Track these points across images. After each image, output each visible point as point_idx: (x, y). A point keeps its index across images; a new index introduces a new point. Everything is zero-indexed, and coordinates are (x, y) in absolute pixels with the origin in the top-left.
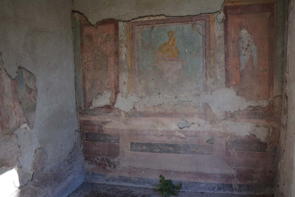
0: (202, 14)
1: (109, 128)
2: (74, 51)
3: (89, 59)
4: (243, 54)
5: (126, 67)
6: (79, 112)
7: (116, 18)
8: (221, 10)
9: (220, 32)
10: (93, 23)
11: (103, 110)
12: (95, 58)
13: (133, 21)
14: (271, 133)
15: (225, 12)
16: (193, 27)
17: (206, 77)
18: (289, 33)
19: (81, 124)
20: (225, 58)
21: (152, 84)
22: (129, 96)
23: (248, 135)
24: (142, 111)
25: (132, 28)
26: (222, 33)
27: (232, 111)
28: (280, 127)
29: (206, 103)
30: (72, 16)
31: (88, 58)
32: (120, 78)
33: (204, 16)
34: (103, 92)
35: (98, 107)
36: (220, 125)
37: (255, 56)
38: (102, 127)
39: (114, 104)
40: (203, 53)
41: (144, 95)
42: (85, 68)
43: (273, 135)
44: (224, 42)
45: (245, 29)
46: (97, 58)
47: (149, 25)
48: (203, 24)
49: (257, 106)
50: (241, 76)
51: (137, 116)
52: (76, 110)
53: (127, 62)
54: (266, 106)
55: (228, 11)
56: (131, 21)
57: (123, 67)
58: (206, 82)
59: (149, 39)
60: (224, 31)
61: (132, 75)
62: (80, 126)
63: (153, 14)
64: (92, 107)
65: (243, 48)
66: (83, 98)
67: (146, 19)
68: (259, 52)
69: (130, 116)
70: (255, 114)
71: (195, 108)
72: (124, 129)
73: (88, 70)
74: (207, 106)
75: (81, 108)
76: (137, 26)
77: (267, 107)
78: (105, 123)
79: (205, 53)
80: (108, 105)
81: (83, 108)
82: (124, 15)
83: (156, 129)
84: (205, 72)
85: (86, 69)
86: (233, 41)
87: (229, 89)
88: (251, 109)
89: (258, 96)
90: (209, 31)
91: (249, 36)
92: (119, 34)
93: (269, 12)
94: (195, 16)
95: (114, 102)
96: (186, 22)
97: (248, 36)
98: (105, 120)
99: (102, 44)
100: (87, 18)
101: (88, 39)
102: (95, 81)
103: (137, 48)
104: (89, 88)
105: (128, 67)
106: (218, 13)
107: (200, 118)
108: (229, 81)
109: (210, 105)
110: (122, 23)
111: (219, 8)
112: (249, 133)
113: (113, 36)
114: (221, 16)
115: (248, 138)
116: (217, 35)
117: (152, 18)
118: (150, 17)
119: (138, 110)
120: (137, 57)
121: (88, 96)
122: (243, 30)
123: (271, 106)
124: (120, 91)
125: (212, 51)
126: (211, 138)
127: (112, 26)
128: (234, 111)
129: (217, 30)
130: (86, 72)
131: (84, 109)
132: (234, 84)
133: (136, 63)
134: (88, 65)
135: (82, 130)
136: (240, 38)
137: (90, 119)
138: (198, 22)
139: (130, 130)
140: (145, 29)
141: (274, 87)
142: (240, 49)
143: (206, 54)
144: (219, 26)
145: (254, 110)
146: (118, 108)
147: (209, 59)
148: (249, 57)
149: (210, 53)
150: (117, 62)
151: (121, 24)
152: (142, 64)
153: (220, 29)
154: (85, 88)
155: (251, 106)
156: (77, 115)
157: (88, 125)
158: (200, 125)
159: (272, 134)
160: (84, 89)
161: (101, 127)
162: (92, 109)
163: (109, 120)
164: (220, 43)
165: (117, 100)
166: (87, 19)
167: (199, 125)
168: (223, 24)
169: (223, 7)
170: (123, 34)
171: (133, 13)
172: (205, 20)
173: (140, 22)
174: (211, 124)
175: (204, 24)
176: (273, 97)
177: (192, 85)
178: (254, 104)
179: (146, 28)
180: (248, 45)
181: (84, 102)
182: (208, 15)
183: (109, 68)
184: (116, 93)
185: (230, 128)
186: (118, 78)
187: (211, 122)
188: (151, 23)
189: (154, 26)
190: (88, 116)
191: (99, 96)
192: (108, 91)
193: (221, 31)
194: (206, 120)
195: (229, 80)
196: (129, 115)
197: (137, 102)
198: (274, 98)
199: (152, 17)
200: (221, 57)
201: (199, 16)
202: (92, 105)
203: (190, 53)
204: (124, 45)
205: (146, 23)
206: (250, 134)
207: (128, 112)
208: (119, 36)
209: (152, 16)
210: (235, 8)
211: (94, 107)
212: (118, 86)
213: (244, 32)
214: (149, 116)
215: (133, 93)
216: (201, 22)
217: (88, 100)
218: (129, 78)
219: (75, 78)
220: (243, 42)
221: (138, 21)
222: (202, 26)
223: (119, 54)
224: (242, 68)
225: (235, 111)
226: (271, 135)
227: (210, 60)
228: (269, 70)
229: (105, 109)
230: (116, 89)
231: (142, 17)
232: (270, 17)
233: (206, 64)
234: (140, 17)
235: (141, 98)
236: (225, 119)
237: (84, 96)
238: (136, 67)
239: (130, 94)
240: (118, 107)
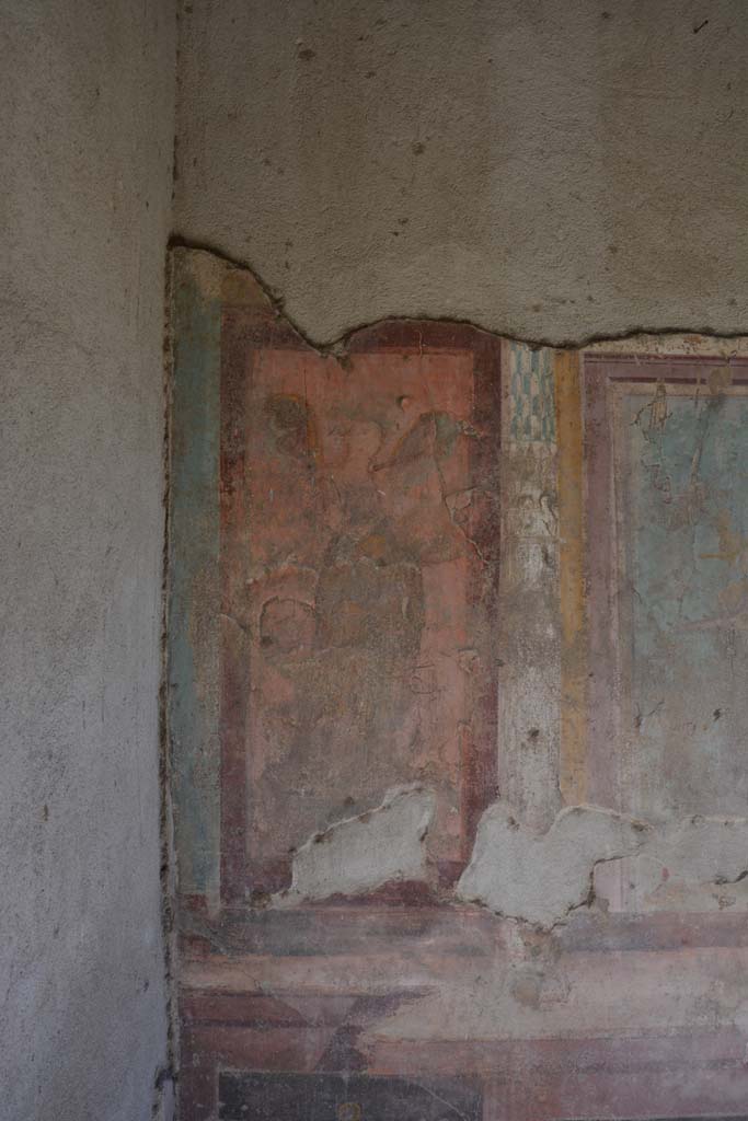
1: (413, 1040)
2: (166, 499)
3: (284, 566)
5: (550, 632)
6: (182, 937)
7: (488, 320)
10: (324, 329)
11: (372, 917)
12: (329, 559)
13: (596, 348)
19: (189, 1016)
21: (710, 743)
22: (558, 817)
24: (643, 916)
25: (589, 392)
30: (167, 272)
31: (272, 561)
32: (502, 703)
34: (378, 796)
35: (337, 898)
38: (358, 1030)
39: (452, 873)
41: (659, 809)
42: (246, 628)
46: (342, 561)
47: (694, 381)
51: (607, 950)
52: (164, 922)
53: (553, 603)
56: (586, 349)
57: (527, 634)
59: (698, 468)
61: (587, 686)
62: (185, 1036)
63: (715, 325)
64: (285, 894)
66: (216, 832)
67: (674, 346)
69: (558, 954)
72: (516, 1035)
73: (266, 641)
75: (197, 903)
76: (621, 380)
78: (382, 1004)
80: (410, 883)
81: (215, 906)
82: (537, 309)
83: (725, 1022)
85: (257, 632)
92: (507, 419)
95: (453, 863)
98: (384, 985)
99: (380, 475)
100: (278, 296)
101: (281, 433)
102: (323, 722)
103: (621, 519)
104: (270, 767)
105: (560, 631)
110: (525, 353)
113: (466, 425)
117: (710, 347)
118: (701, 338)
119: (616, 907)
120: (624, 571)
121: (258, 818)
124: (502, 790)
127: (459, 363)
130: (255, 650)
131: (224, 912)
133: (615, 610)
134: (268, 609)
135: (196, 1062)
137: (265, 984)
139: (560, 1044)
140: (672, 404)
146: (477, 901)
150: (488, 599)
151: (515, 360)
152: (651, 618)
154: (241, 763)
156: (167, 959)
157: (246, 1024)
160: (231, 771)
161: (352, 1031)
162: (285, 915)
163: (411, 983)
165: (477, 845)
166: (278, 303)
170: (534, 419)
171: (590, 299)
173: (640, 357)
179: (677, 401)
181: (224, 864)
183: (428, 639)
184: (476, 803)
186: (490, 703)
188: (707, 373)
189: (725, 391)
190: (251, 958)
191: (345, 821)
192: (419, 790)
196: (554, 941)
197: (609, 855)
199: (711, 340)
202: (287, 880)
204: (537, 494)
205: (681, 373)
207: (547, 923)
208: (505, 429)
209: (708, 332)
211: (307, 899)
212: (491, 757)
214: (684, 942)
215: (591, 799)
217: (259, 851)
218: (568, 702)
219: (162, 690)
221: (626, 350)
223: (502, 549)
229: (386, 908)
230: (473, 772)
231: (650, 333)
234: (635, 333)
235: (638, 828)
237: (227, 824)
238: (614, 636)
239: (566, 810)
240: (480, 893)
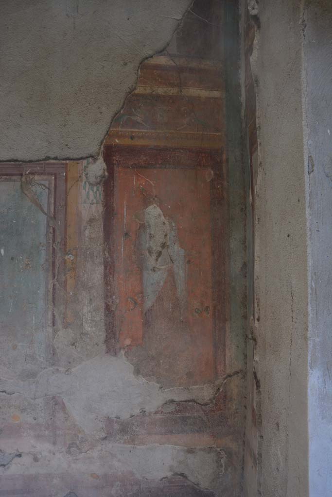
0: (48, 158)
4: (151, 267)
8: (98, 154)
9: (94, 207)
14: (223, 465)
15: (108, 158)
16: (23, 192)
17: (54, 325)
18: (257, 222)
20: (106, 276)
23: (167, 477)
26: (98, 211)
27: (125, 416)
28: (244, 450)
29: (54, 398)
33: (54, 164)
36: (95, 453)
37: (181, 273)
40: (47, 260)
43: (229, 469)
44: (102, 234)
45: (155, 205)
48: (50, 183)
49: (187, 399)
50: (147, 324)
54: (210, 399)
55: (114, 158)
58: (53, 340)
60: (104, 207)
65: (150, 252)
68: (189, 262)
70: (184, 420)
71: (23, 410)
74: (56, 404)
77: (212, 402)
79: (51, 260)
84: (50, 313)
86: (126, 234)
87: (113, 358)
88: (172, 408)
89: (190, 375)
90: (66, 205)
91: (166, 222)
93: (212, 169)
94: (31, 161)
96: (3, 177)
97: (164, 223)
106: (91, 159)
107: (38, 437)
108: (114, 337)
109: (65, 401)
111: (94, 148)
112: (171, 471)
114: (98, 167)
115: (168, 484)
116: (85, 215)
122: (151, 207)
123: (221, 398)
125: (72, 257)
126: (69, 491)
128: (129, 416)
129: (85, 202)
132: (127, 346)
136: (143, 227)
138: (36, 177)
141: (227, 351)
142: (142, 255)
143: (54, 263)
144: (91, 192)
145: (180, 411)
147: (63, 278)
148: (165, 276)
149: (65, 262)
153: (95, 201)
155: (172, 401)
158: (39, 456)
159: (226, 470)
164: (93, 236)
167: (36, 459)
168: (101, 189)
169: (102, 147)
172: (55, 175)
174: (69, 452)
175: (53, 186)
176: (224, 376)
177: (15, 348)
178: (179, 396)
180: (164, 245)
182: (63, 164)
185: (119, 461)
187: (69, 447)
193: (95, 205)
194: (54, 443)
195: (114, 334)
198: (229, 378)
200: (95, 274)
201: (42, 164)
203: (12, 259)
206: (172, 473)
210: (132, 151)
213: (153, 212)
216: (46, 180)
220: (151, 237)
222: (47, 190)
224: (149, 304)
225: (132, 416)
226: (224, 471)
227: (66, 281)
228: (215, 307)
232: (212, 180)
233: (54, 289)
236: (105, 438)
